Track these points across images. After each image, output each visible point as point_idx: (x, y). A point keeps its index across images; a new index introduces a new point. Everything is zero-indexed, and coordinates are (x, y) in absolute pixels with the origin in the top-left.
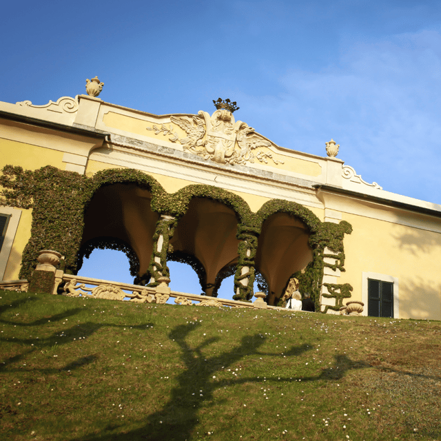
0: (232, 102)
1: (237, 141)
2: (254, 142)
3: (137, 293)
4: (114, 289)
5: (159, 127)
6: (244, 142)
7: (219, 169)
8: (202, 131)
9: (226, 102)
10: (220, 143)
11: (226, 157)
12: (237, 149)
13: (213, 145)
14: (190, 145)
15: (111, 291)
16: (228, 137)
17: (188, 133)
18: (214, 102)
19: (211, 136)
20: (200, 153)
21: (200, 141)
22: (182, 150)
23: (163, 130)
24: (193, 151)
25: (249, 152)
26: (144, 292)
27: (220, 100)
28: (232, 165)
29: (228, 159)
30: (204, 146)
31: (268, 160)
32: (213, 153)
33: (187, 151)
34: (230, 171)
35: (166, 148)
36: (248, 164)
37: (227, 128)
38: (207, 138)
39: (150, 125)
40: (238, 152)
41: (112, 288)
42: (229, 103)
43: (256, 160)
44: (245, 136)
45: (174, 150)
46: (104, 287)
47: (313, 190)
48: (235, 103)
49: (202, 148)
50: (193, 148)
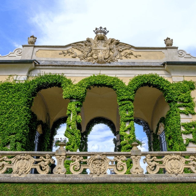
0: (103, 28)
1: (110, 49)
2: (121, 47)
3: (43, 158)
4: (25, 157)
5: (66, 52)
6: (115, 49)
7: (102, 66)
8: (90, 48)
9: (100, 29)
10: (101, 52)
11: (105, 59)
12: (111, 53)
13: (97, 54)
14: (84, 57)
15: (24, 159)
16: (105, 48)
17: (82, 51)
18: (94, 31)
19: (95, 50)
20: (89, 60)
21: (90, 54)
22: (80, 61)
23: (68, 52)
24: (86, 60)
25: (119, 54)
26: (47, 156)
27: (96, 29)
28: (110, 63)
29: (107, 60)
30: (92, 56)
31: (131, 56)
32: (97, 58)
33: (82, 61)
34: (108, 66)
35: (71, 62)
36: (119, 60)
37: (104, 44)
38: (93, 51)
39: (61, 52)
40: (112, 55)
41: (24, 157)
42: (102, 29)
43: (123, 57)
44: (115, 46)
45: (75, 62)
46: (19, 157)
47: (162, 67)
48: (105, 29)
49: (91, 57)
50: (86, 58)
